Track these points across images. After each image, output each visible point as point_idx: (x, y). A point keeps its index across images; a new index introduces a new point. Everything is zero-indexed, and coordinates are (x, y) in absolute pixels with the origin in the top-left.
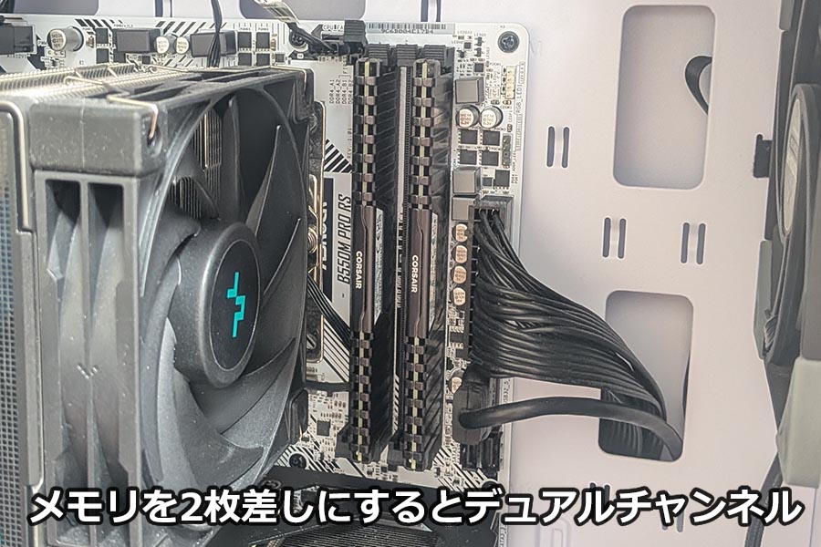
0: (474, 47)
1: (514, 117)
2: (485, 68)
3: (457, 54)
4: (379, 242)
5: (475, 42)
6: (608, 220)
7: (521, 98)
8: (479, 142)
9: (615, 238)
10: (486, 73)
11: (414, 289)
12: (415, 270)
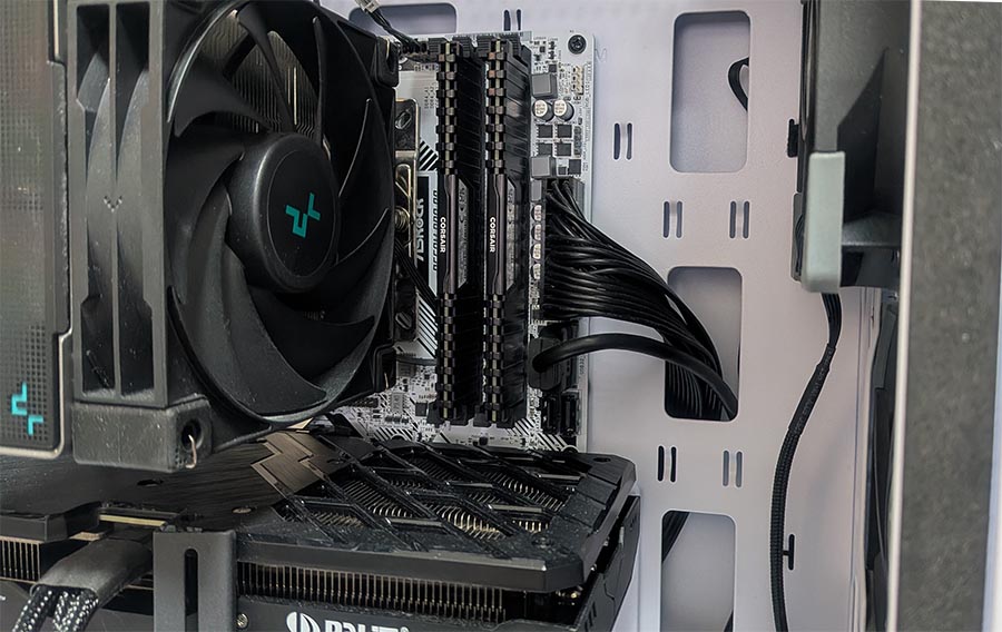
0: (547, 51)
1: (584, 110)
2: (558, 69)
3: (533, 57)
4: (463, 214)
5: (548, 46)
6: (666, 204)
7: (589, 94)
8: (554, 135)
9: (673, 219)
10: (558, 73)
11: (492, 250)
12: (493, 231)
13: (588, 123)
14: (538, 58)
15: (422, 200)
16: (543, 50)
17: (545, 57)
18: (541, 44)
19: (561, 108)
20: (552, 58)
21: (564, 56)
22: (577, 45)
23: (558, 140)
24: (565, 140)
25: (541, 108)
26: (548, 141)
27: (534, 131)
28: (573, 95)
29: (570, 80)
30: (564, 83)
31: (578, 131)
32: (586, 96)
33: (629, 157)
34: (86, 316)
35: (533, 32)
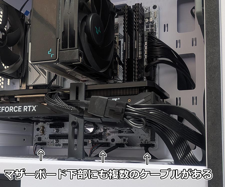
0: (148, 9)
1: (157, 21)
3: (145, 11)
4: (129, 42)
5: (148, 8)
6: (177, 41)
7: (158, 17)
8: (150, 27)
9: (178, 44)
10: (151, 14)
11: (136, 48)
12: (136, 44)
13: (157, 23)
14: (146, 11)
15: (119, 46)
16: (147, 9)
17: (148, 11)
18: (147, 8)
19: (151, 20)
20: (149, 11)
21: (152, 10)
22: (155, 7)
23: (151, 28)
24: (152, 28)
25: (147, 20)
26: (148, 29)
27: (145, 27)
28: (154, 18)
29: (153, 15)
30: (152, 16)
31: (155, 25)
32: (157, 18)
33: (167, 31)
34: (63, 35)
35: (145, 6)
